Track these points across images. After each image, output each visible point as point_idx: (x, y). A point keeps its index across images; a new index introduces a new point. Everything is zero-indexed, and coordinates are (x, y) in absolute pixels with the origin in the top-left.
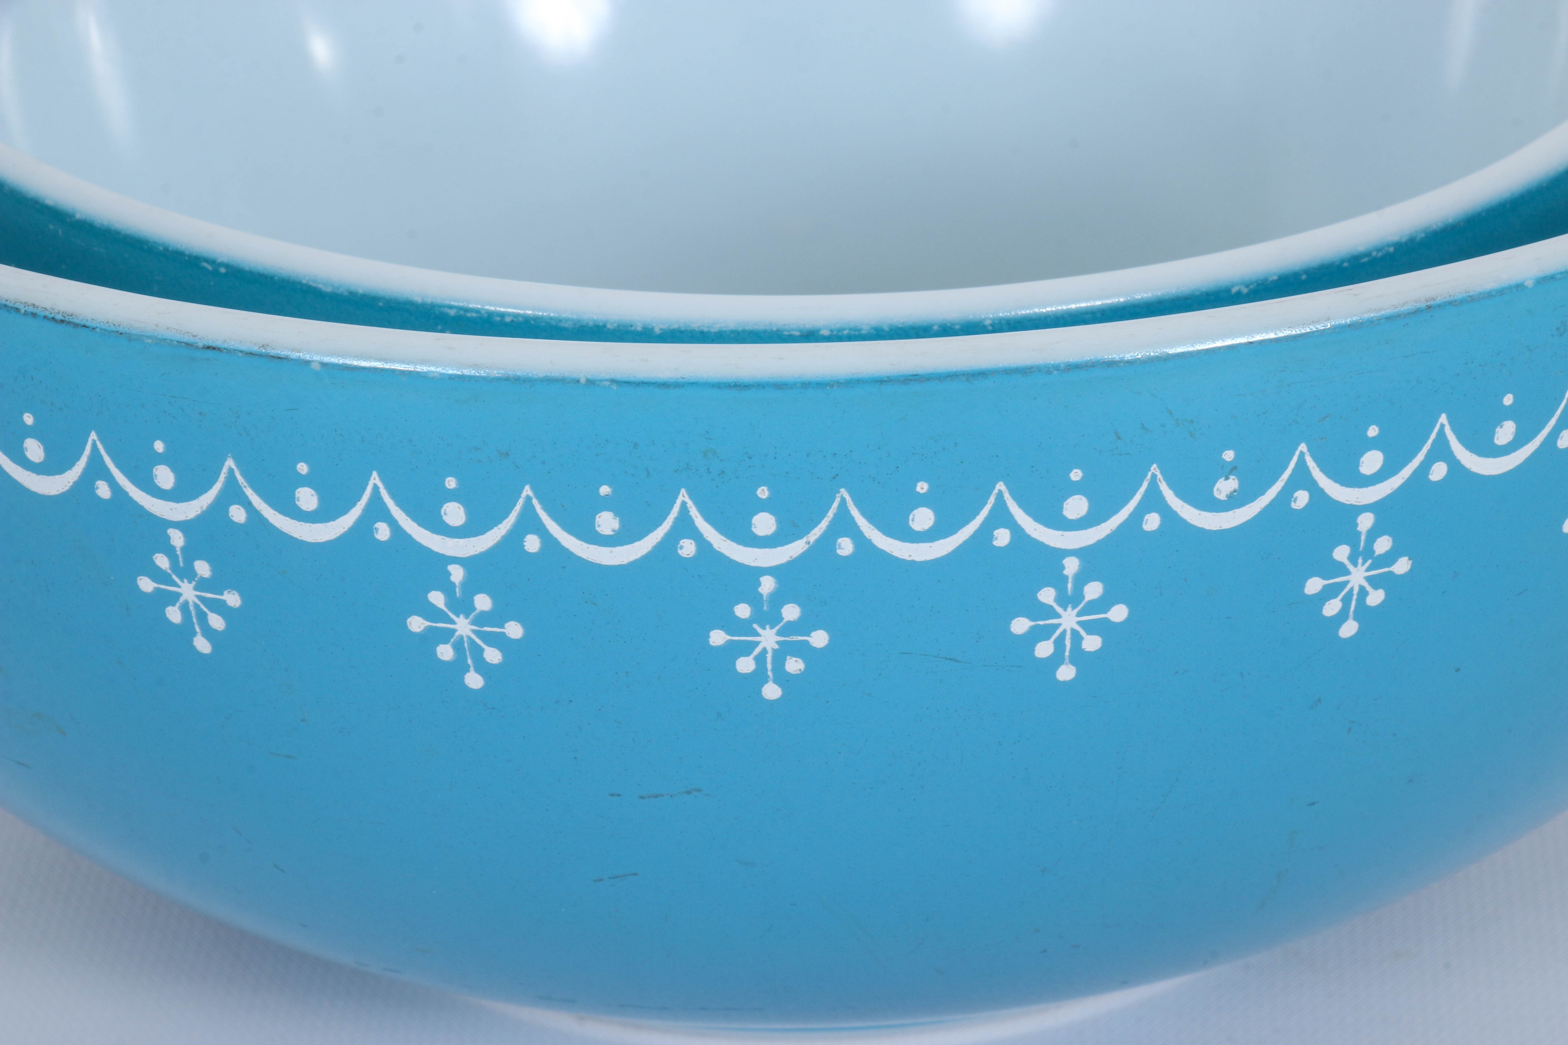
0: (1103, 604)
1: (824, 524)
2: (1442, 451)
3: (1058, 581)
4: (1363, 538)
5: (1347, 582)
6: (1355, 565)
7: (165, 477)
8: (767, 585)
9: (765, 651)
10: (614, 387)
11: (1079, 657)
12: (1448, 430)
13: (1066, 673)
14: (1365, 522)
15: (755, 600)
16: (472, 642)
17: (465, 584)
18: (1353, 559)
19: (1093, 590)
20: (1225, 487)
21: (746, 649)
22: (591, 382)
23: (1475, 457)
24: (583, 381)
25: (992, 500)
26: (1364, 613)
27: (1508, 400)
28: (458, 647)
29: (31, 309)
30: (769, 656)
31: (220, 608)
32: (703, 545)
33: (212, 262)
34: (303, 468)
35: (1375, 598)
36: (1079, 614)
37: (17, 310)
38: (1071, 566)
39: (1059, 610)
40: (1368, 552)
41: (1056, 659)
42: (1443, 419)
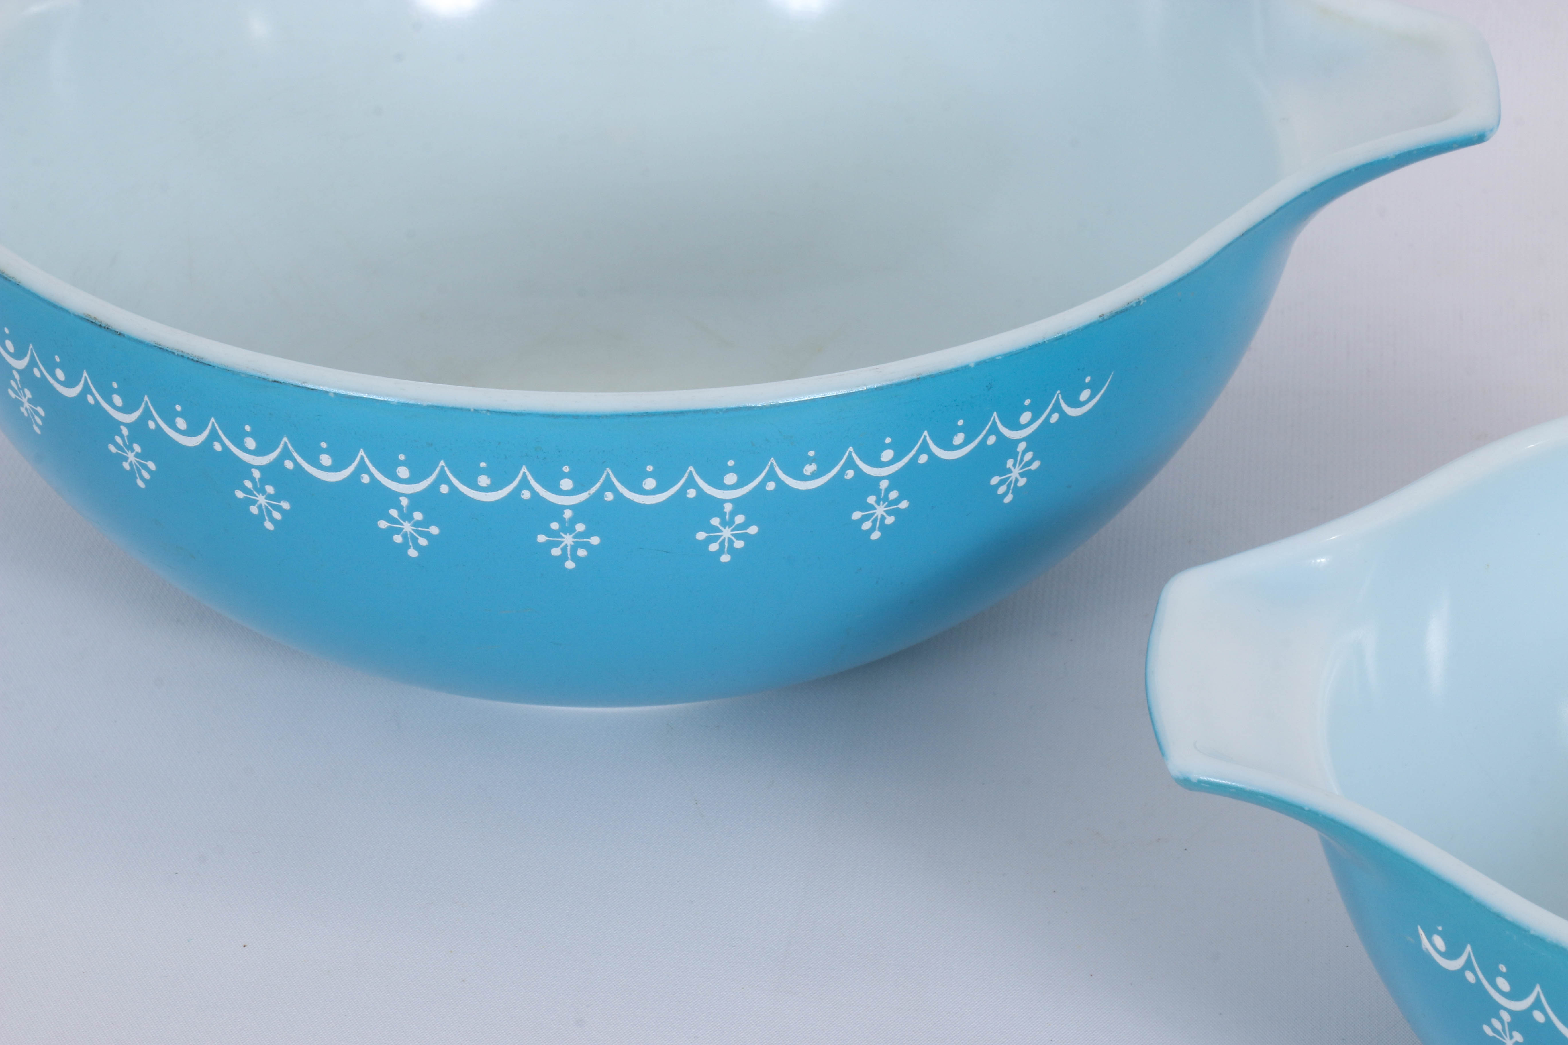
0: (744, 526)
1: (598, 485)
2: (925, 448)
3: (721, 515)
4: (883, 492)
5: (875, 513)
6: (879, 505)
7: (251, 443)
8: (568, 514)
9: (566, 545)
10: (489, 414)
11: (732, 550)
12: (928, 439)
13: (725, 558)
14: (884, 484)
15: (561, 521)
16: (412, 535)
17: (408, 507)
18: (877, 502)
19: (740, 519)
20: (809, 469)
21: (557, 544)
22: (476, 411)
23: (943, 451)
24: (472, 410)
25: (686, 475)
26: (883, 527)
27: (960, 423)
28: (405, 536)
29: (180, 353)
30: (569, 548)
31: (279, 509)
32: (534, 493)
34: (324, 445)
35: (890, 520)
36: (732, 530)
37: (173, 353)
38: (728, 507)
39: (721, 528)
40: (886, 498)
41: (720, 552)
42: (926, 433)
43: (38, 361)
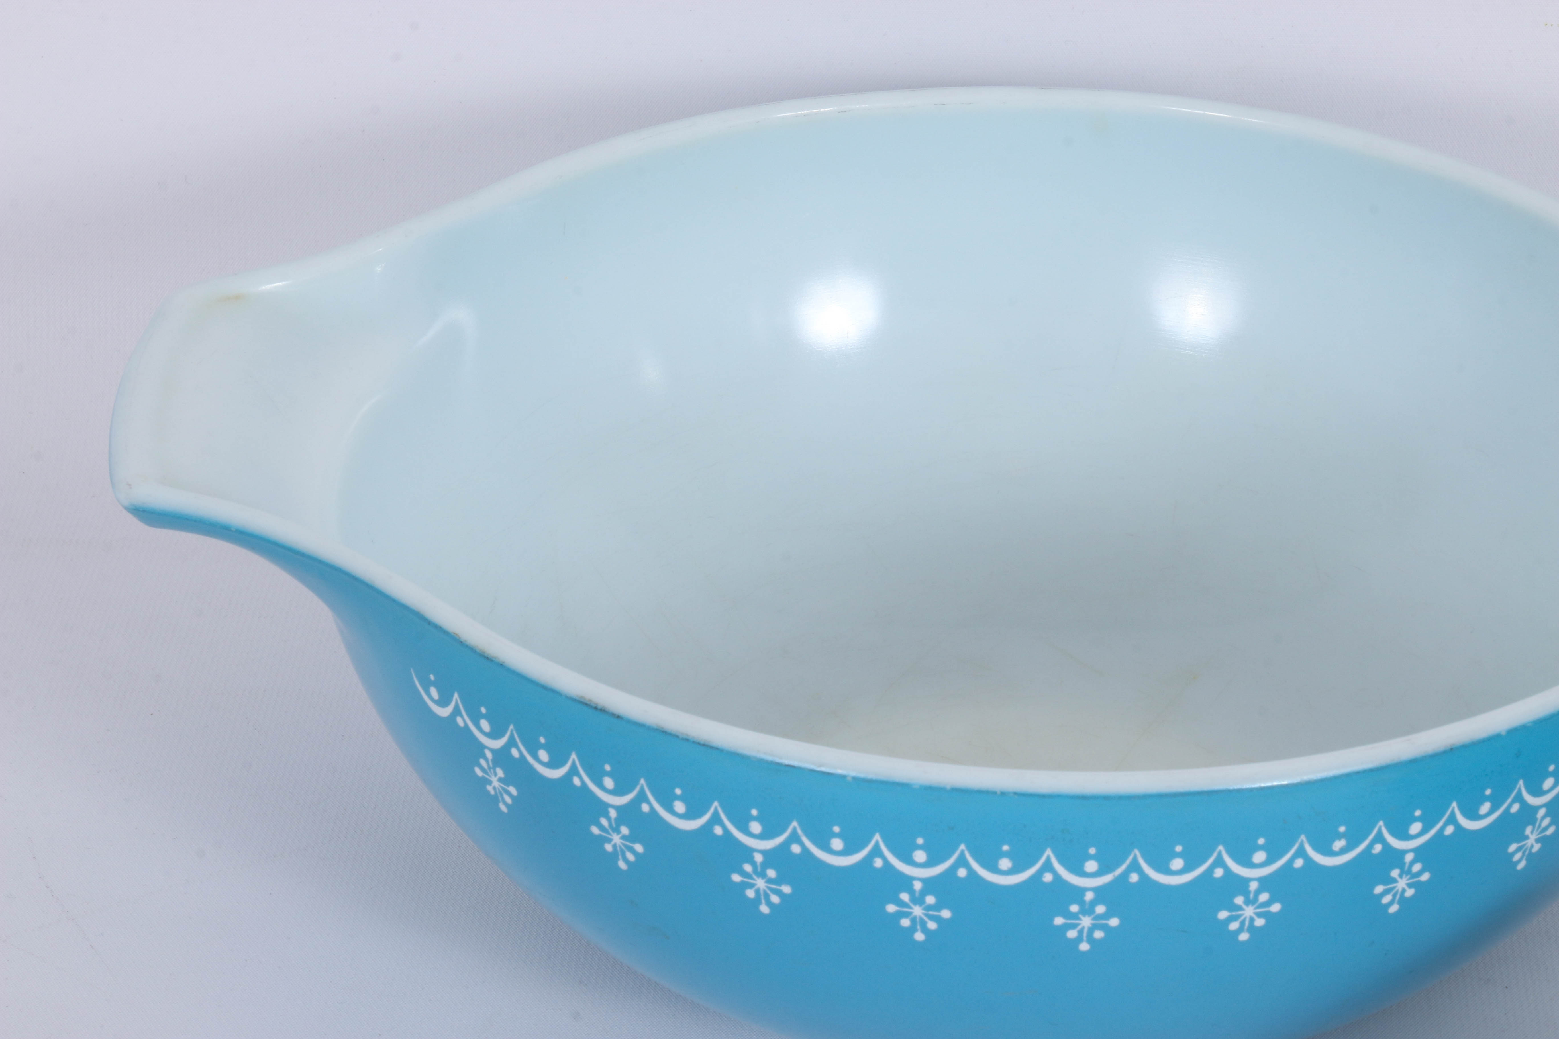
0: (1268, 904)
1: (1124, 867)
2: (1452, 820)
3: (1246, 893)
4: (1407, 865)
5: (1396, 887)
6: (1401, 878)
7: (756, 828)
8: (1089, 896)
9: (1083, 928)
10: (1015, 796)
11: (1252, 929)
12: (1456, 810)
13: (1244, 937)
15: (1082, 903)
16: (921, 919)
17: (921, 891)
18: (1401, 876)
19: (1264, 897)
20: (1338, 844)
21: (1073, 926)
22: (1003, 794)
23: (1469, 821)
24: (998, 793)
25: (1215, 855)
26: (1402, 901)
27: (1488, 792)
28: (913, 920)
29: (685, 737)
30: (1085, 931)
31: (778, 893)
32: (1057, 876)
34: (836, 829)
35: (1410, 893)
36: (1255, 909)
37: (677, 737)
38: (1254, 886)
39: (1244, 907)
40: (1409, 872)
41: (1240, 930)
42: (1454, 804)
43: (518, 740)
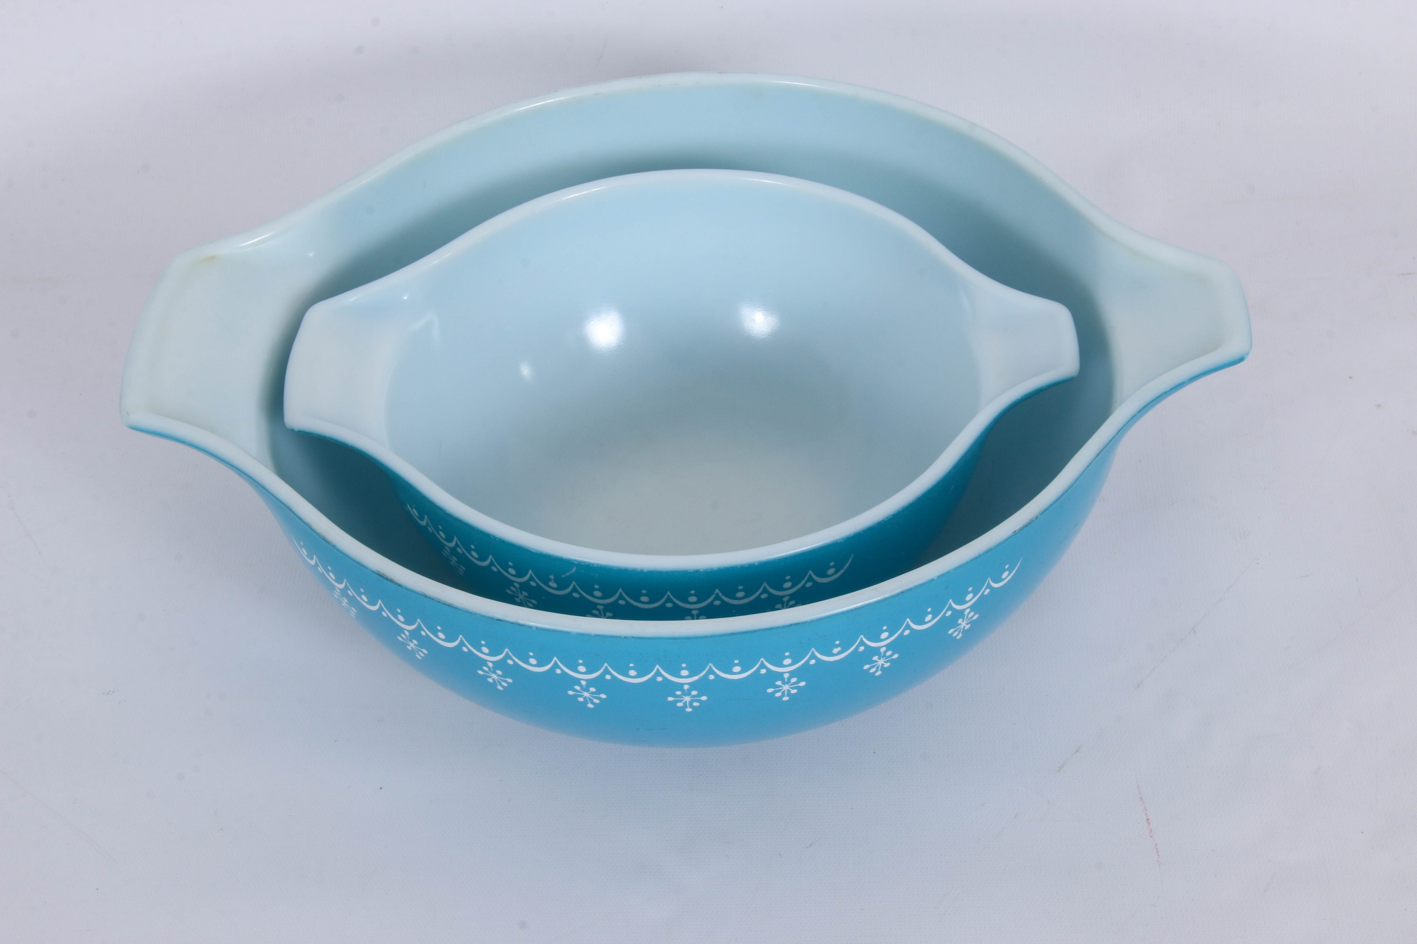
0: (797, 683)
1: (704, 672)
2: (908, 627)
3: (782, 679)
4: (882, 653)
5: (877, 664)
7: (485, 650)
8: (686, 687)
9: (686, 701)
10: (633, 639)
11: (790, 695)
12: (910, 622)
13: (786, 698)
14: (883, 650)
15: (682, 690)
16: (589, 698)
17: (586, 685)
18: (879, 659)
19: (794, 680)
20: (836, 650)
21: (680, 701)
22: (625, 638)
23: (919, 626)
24: (623, 637)
25: (760, 663)
26: (883, 669)
27: (929, 610)
28: (585, 699)
30: (688, 703)
31: (506, 681)
32: (665, 678)
33: (494, 537)
34: (531, 654)
35: (887, 665)
36: (789, 686)
38: (786, 675)
39: (783, 686)
40: (884, 655)
41: (782, 696)
42: (908, 619)
43: (350, 587)
